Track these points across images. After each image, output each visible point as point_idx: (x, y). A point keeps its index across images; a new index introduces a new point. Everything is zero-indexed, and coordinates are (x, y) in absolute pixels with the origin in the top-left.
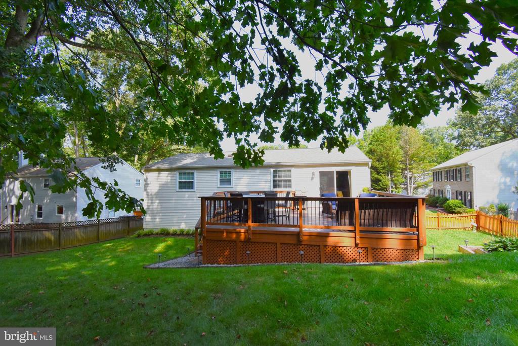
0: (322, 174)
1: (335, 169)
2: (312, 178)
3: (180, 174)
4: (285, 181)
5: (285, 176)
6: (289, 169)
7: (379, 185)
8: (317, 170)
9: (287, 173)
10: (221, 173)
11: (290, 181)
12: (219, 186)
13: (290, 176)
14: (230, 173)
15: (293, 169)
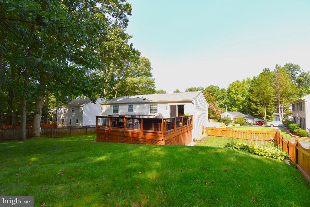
0: (171, 106)
1: (177, 104)
2: (167, 109)
3: (114, 106)
4: (155, 110)
5: (155, 108)
6: (157, 104)
7: (257, 113)
8: (169, 105)
9: (156, 106)
10: (129, 106)
11: (157, 110)
12: (128, 112)
13: (157, 108)
14: (132, 106)
15: (158, 104)
